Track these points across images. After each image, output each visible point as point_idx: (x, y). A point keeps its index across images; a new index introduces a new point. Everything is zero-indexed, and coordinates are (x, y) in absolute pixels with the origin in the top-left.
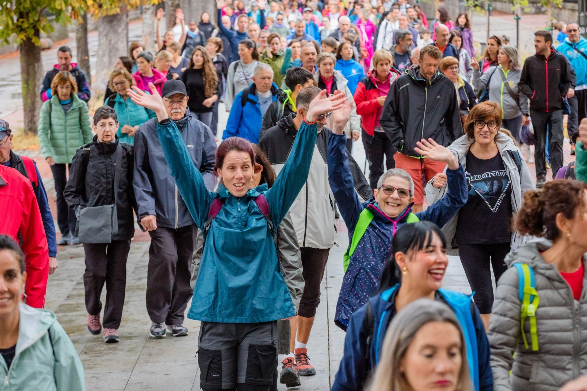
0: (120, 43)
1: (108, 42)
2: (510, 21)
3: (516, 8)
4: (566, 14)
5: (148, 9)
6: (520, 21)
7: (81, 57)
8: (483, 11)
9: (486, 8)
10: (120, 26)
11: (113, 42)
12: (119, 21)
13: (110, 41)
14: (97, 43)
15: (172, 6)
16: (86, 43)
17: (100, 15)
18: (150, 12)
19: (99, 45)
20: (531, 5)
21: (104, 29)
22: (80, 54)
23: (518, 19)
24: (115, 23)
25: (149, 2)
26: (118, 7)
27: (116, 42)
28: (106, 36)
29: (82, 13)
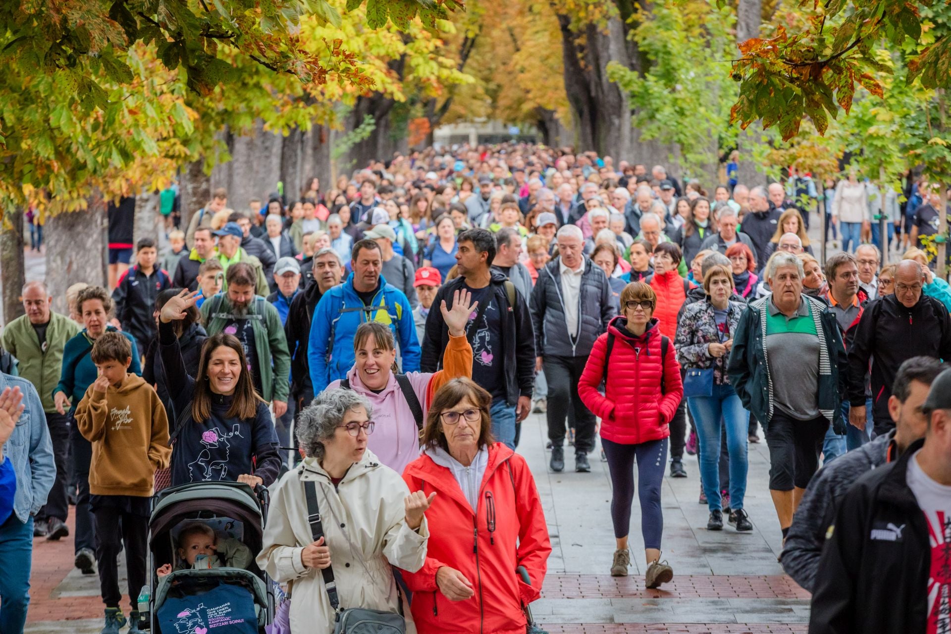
0: (88, 270)
1: (66, 267)
5: (147, 200)
7: (11, 297)
10: (89, 236)
11: (75, 266)
12: (88, 224)
13: (71, 263)
14: (43, 268)
15: (195, 194)
16: (21, 269)
17: (47, 214)
18: (150, 205)
19: (47, 273)
21: (57, 241)
22: (8, 292)
24: (80, 228)
25: (146, 187)
26: (84, 196)
27: (83, 268)
28: (62, 254)
29: (12, 209)
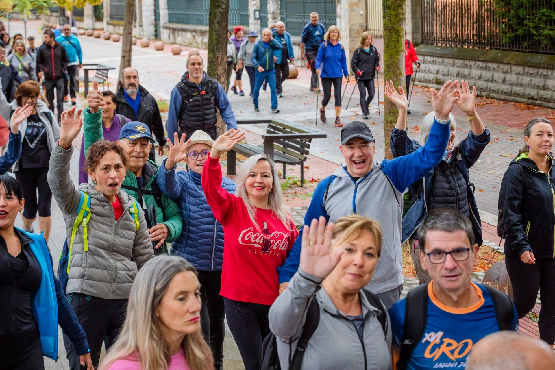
2: (21, 24)
3: (24, 16)
4: (53, 19)
6: (27, 24)
8: (6, 19)
9: (7, 17)
20: (33, 15)
23: (25, 23)
